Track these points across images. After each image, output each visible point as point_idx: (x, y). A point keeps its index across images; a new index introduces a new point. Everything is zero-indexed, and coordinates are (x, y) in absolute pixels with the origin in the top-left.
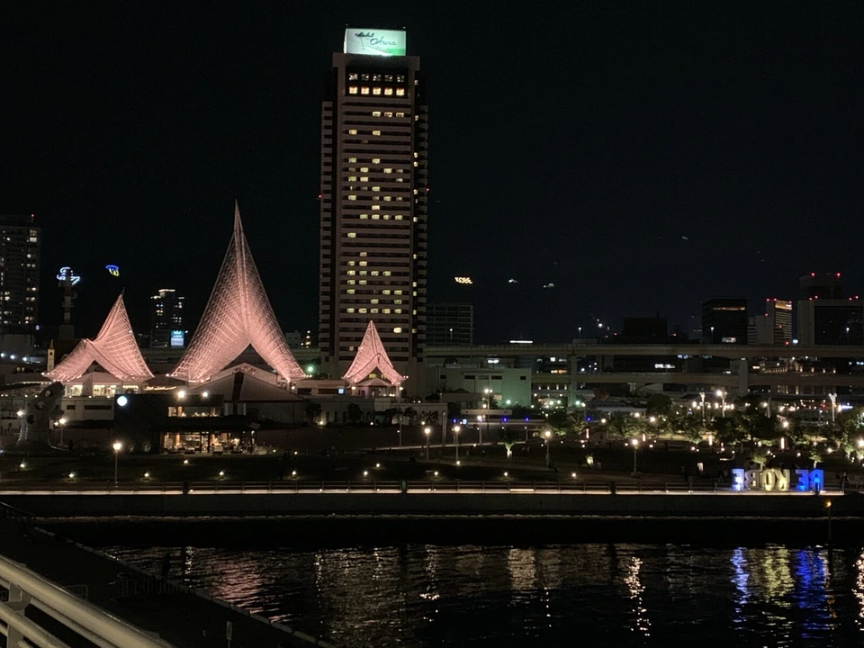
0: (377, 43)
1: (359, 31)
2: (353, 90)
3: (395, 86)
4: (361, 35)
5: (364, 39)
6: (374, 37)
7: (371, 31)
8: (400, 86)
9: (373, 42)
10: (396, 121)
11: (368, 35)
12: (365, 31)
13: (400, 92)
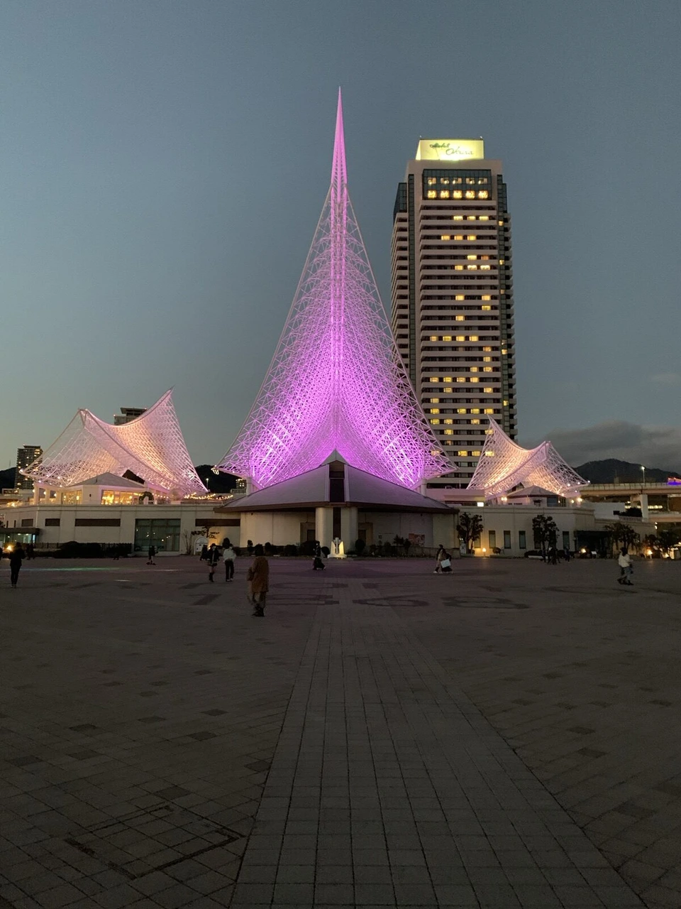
0: (453, 153)
1: (434, 142)
2: (432, 194)
3: (476, 189)
4: (436, 146)
5: (438, 149)
6: (450, 147)
7: (446, 142)
8: (482, 188)
9: (449, 152)
10: (479, 224)
11: (443, 146)
12: (440, 142)
13: (483, 195)
